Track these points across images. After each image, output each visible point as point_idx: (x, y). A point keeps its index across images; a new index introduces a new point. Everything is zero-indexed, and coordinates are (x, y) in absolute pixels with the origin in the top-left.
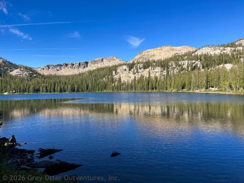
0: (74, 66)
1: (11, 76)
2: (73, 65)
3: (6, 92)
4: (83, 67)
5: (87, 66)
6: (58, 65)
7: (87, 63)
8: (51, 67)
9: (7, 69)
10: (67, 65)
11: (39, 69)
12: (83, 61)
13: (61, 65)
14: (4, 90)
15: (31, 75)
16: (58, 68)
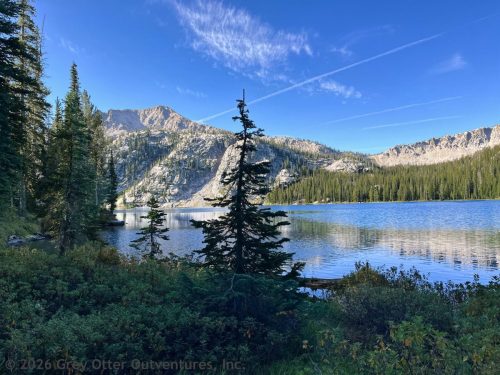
0: (455, 142)
1: (327, 173)
2: (453, 139)
3: (315, 200)
4: (477, 141)
5: (489, 139)
6: (417, 145)
7: (488, 131)
8: (403, 151)
9: (322, 162)
10: (437, 142)
11: (380, 156)
12: (477, 129)
13: (424, 143)
14: (314, 197)
15: (360, 170)
16: (418, 150)
